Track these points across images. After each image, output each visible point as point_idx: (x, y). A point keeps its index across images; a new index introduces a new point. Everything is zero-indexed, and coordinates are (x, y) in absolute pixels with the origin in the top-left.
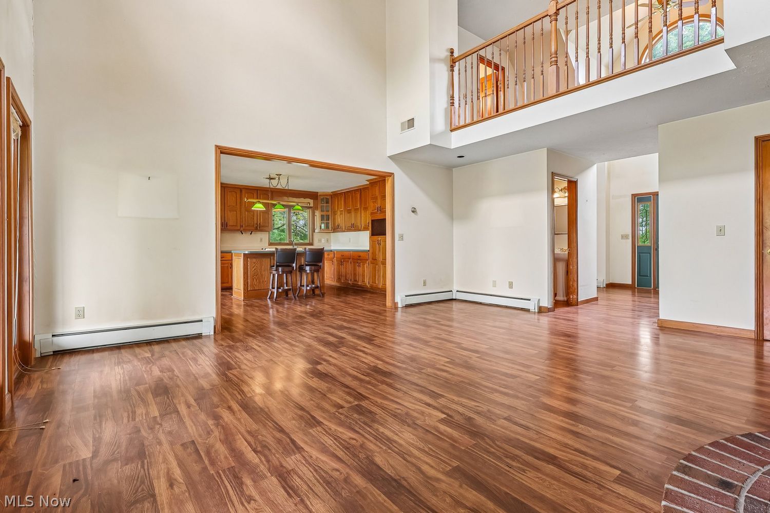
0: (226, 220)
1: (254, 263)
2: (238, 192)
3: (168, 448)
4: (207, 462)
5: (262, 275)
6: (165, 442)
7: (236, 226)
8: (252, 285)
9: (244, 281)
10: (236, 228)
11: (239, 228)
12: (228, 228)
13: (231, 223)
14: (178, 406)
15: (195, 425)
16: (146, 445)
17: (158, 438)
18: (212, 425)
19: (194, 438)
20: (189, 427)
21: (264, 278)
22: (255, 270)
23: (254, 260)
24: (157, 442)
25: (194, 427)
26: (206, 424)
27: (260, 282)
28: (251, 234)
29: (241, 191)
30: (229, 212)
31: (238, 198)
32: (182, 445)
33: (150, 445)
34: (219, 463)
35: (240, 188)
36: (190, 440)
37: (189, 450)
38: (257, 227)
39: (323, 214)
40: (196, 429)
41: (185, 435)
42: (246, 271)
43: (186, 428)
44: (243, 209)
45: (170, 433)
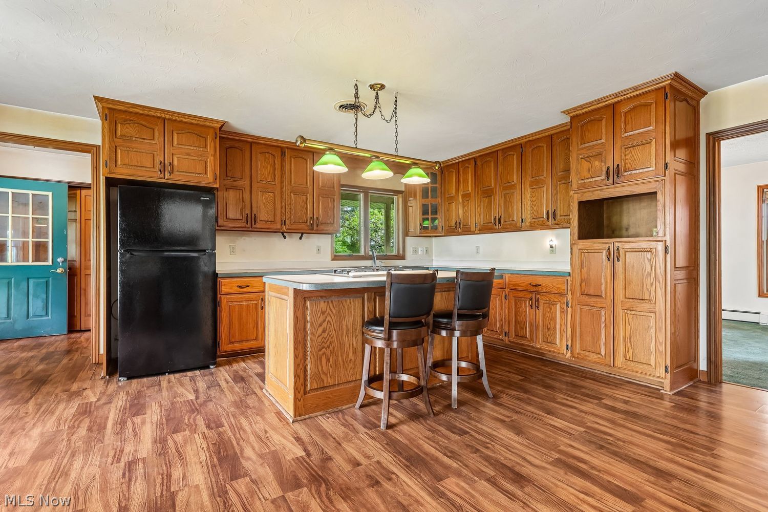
0: (254, 209)
1: (323, 313)
2: (278, 154)
5: (341, 345)
7: (274, 222)
8: (317, 376)
9: (296, 366)
10: (275, 227)
11: (279, 226)
12: (258, 225)
13: (263, 215)
21: (348, 353)
22: (324, 331)
23: (323, 305)
27: (336, 364)
28: (301, 238)
29: (283, 153)
30: (260, 193)
31: (278, 166)
35: (282, 148)
38: (312, 225)
39: (426, 201)
42: (300, 338)
44: (287, 190)
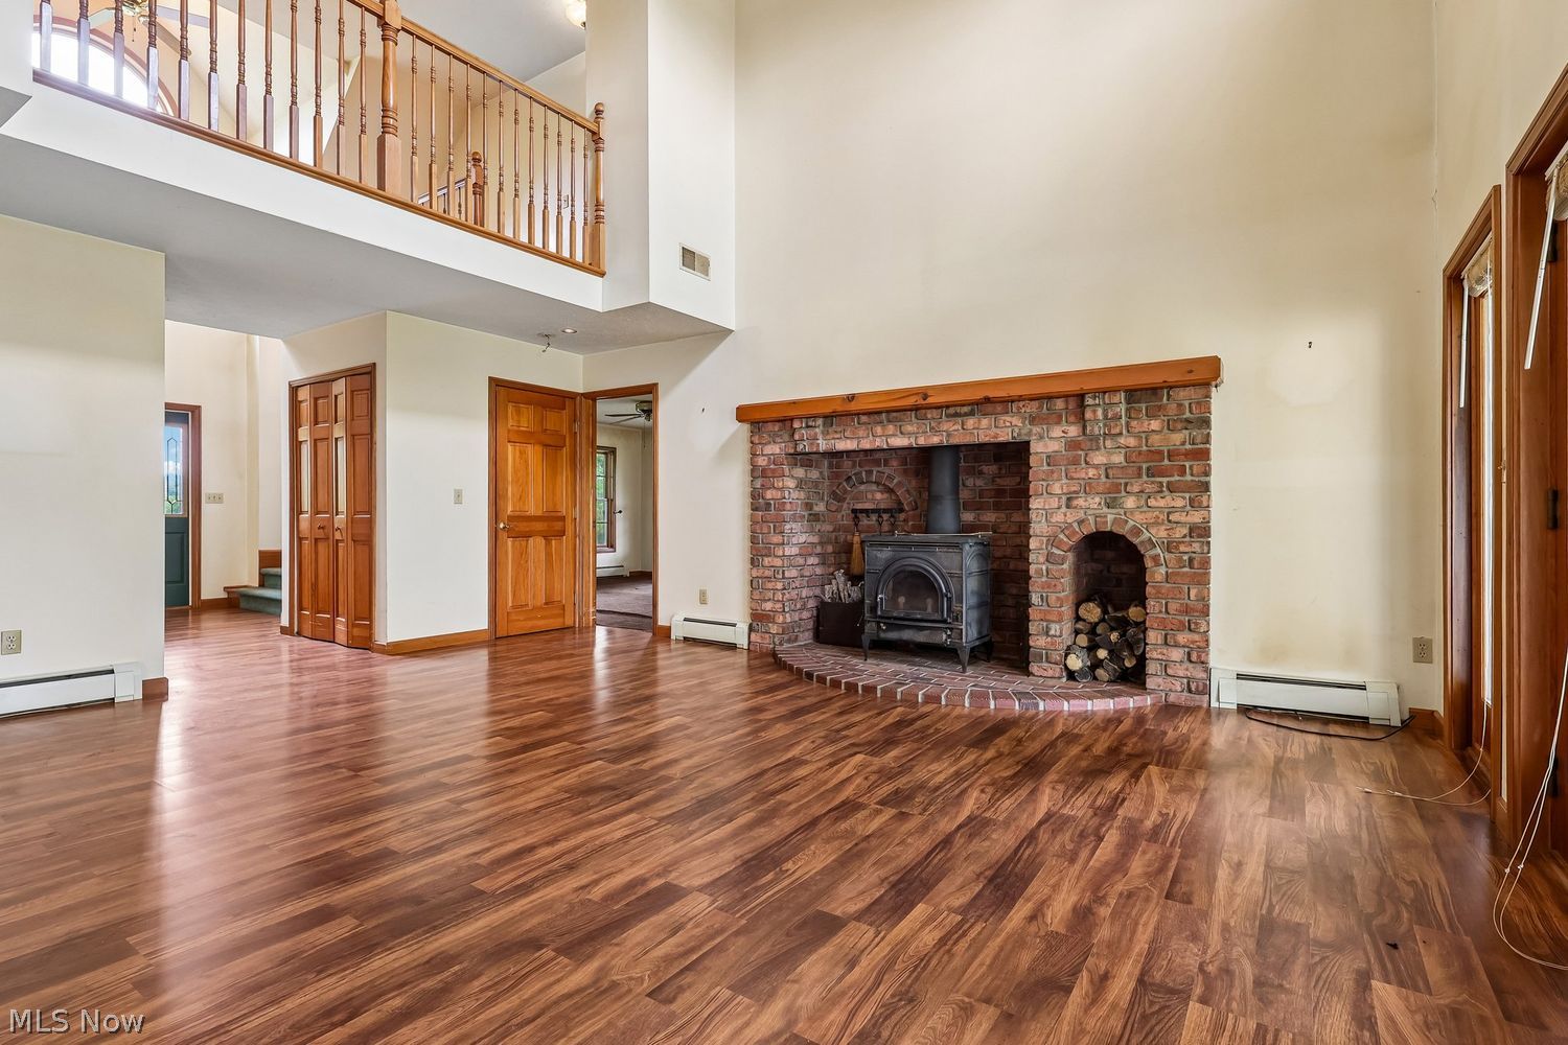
3: (1216, 912)
4: (1174, 863)
6: (1216, 926)
14: (1260, 877)
15: (1137, 924)
16: (1252, 939)
17: (1225, 939)
18: (1109, 905)
19: (1162, 901)
20: (1151, 928)
24: (1229, 932)
25: (1142, 922)
26: (1114, 915)
32: (1189, 902)
33: (1246, 935)
34: (1160, 852)
36: (1170, 902)
37: (1185, 889)
40: (1141, 915)
41: (1172, 915)
43: (1157, 929)
45: (1195, 937)
